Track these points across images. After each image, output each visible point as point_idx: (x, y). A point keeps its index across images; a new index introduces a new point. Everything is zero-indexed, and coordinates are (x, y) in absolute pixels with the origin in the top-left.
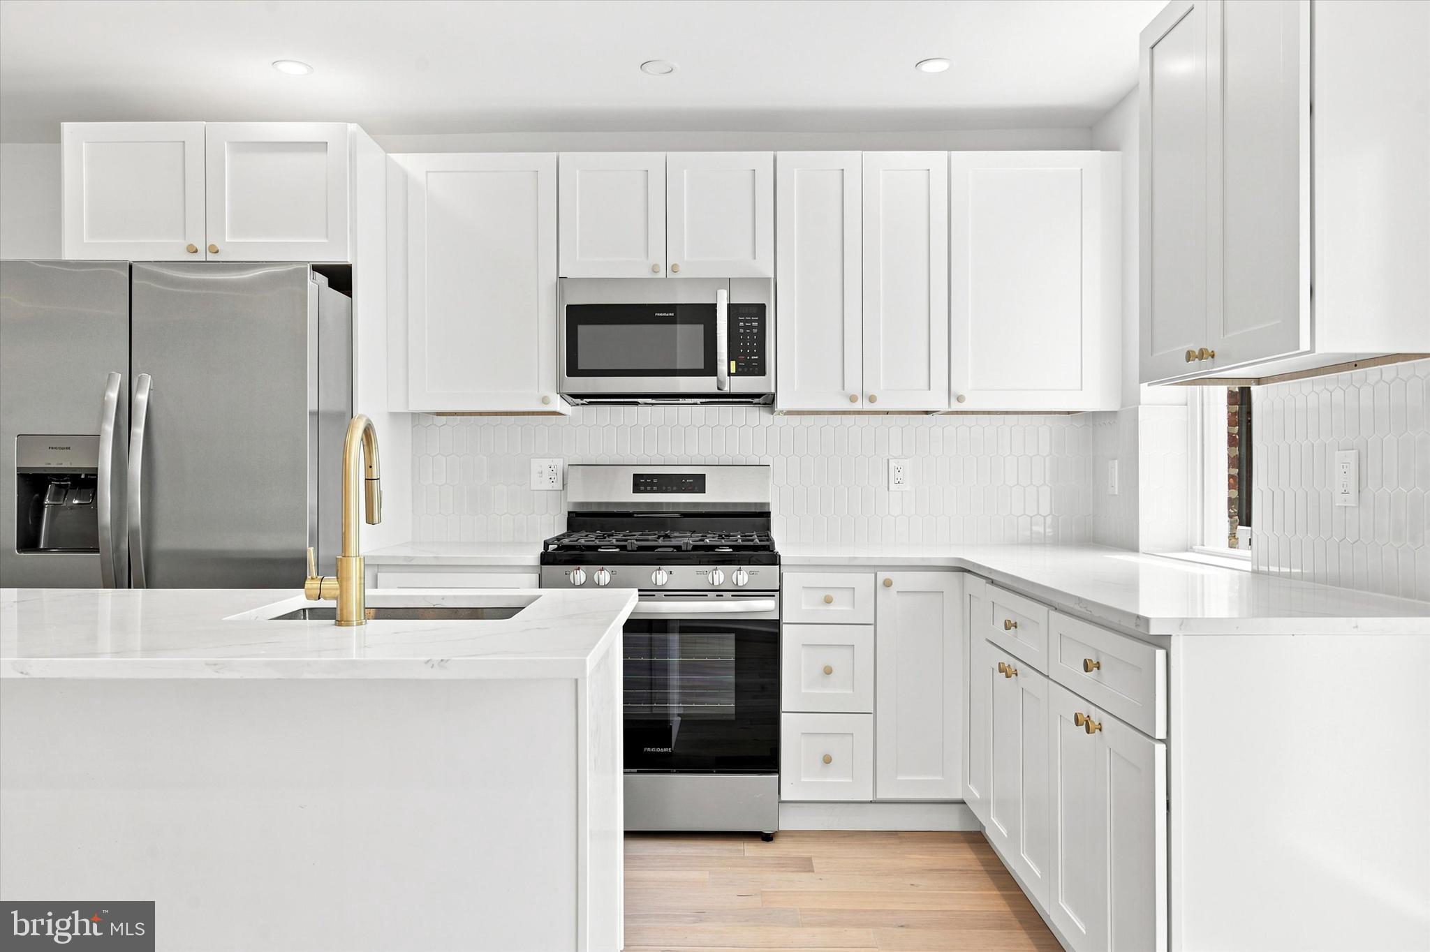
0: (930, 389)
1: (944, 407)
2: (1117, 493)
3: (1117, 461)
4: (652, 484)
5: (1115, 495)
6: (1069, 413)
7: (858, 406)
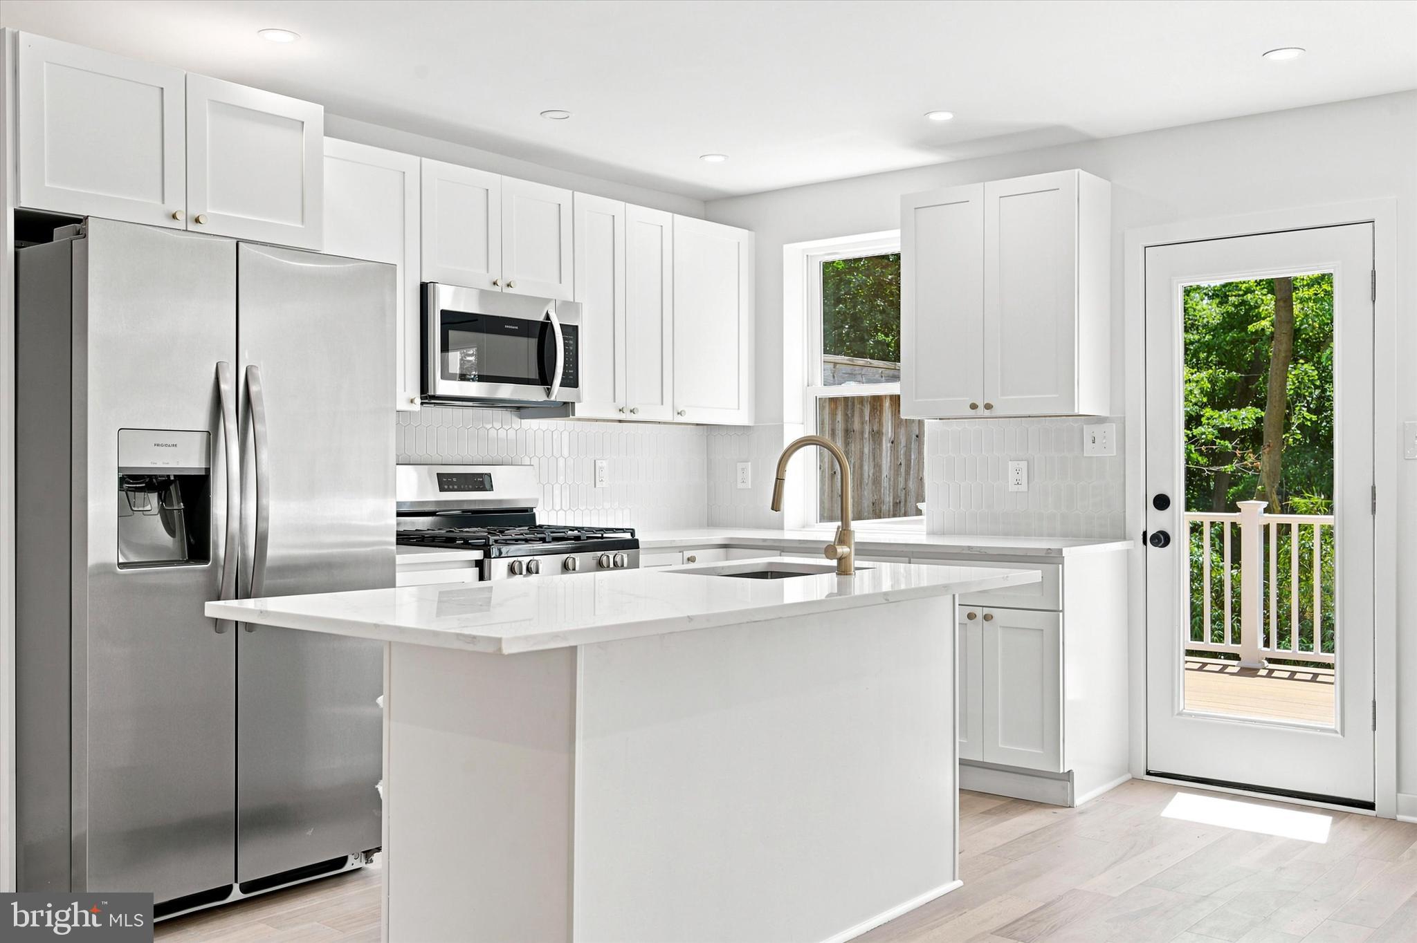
0: (662, 404)
1: (669, 418)
2: (750, 487)
3: (750, 463)
4: (452, 483)
5: (749, 489)
6: (697, 425)
7: (622, 416)
